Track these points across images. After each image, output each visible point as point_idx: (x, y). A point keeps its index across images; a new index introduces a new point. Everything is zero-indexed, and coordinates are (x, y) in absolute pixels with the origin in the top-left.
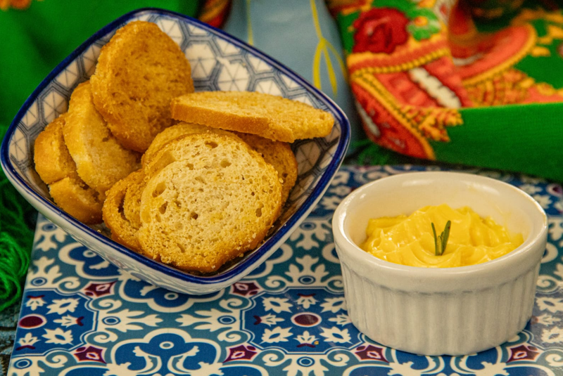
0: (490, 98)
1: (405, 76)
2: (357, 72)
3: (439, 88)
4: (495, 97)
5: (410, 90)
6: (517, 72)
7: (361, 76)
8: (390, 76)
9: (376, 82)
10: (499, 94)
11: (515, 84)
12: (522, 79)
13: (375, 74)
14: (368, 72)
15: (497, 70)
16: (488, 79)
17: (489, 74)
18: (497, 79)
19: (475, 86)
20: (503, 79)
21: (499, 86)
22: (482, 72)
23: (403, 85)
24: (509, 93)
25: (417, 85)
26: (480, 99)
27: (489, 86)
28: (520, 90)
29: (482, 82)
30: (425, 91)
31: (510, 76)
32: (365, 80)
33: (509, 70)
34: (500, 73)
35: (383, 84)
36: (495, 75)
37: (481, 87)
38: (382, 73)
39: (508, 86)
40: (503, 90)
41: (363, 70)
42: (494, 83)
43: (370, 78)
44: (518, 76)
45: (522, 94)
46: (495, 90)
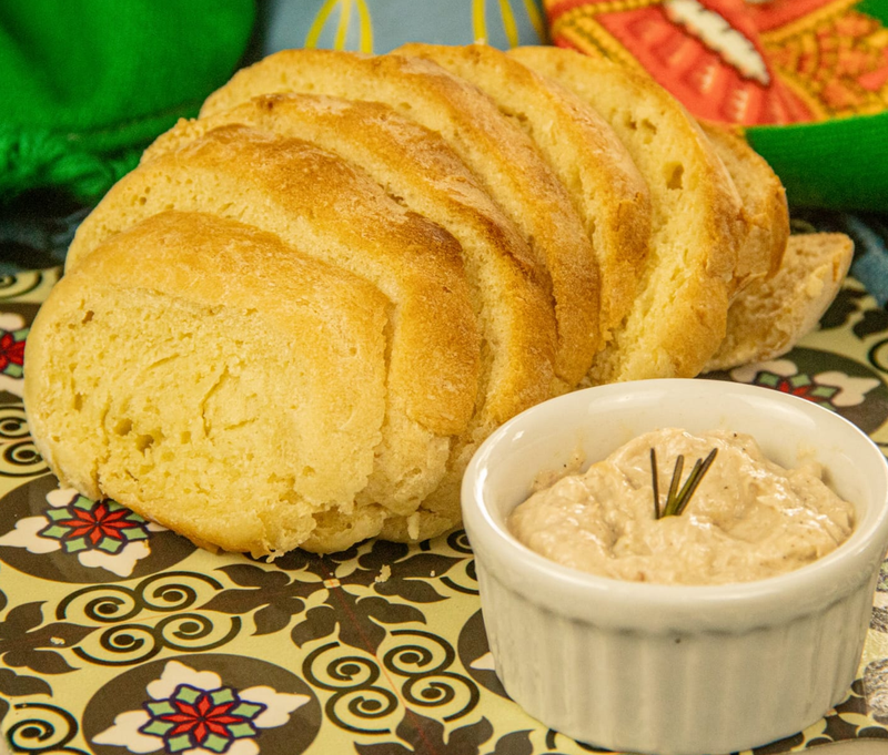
0: (810, 65)
1: (658, 14)
2: (566, 17)
3: (725, 31)
4: (820, 64)
5: (669, 39)
6: (860, 17)
7: (572, 23)
8: (629, 17)
9: (599, 33)
10: (828, 58)
11: (858, 40)
12: (872, 31)
13: (597, 18)
14: (584, 15)
15: (822, 14)
16: (806, 31)
17: (808, 22)
18: (823, 30)
19: (783, 44)
20: (834, 31)
21: (827, 43)
22: (795, 18)
23: (655, 31)
24: (846, 56)
25: (681, 28)
26: (791, 67)
27: (809, 45)
28: (867, 52)
29: (796, 37)
30: (698, 39)
31: (849, 25)
32: (580, 31)
33: (846, 14)
34: (830, 20)
35: (613, 34)
36: (819, 22)
37: (793, 46)
38: (612, 12)
39: (846, 43)
40: (836, 51)
41: (576, 12)
42: (818, 38)
43: (589, 25)
44: (864, 26)
45: (871, 59)
46: (820, 51)
